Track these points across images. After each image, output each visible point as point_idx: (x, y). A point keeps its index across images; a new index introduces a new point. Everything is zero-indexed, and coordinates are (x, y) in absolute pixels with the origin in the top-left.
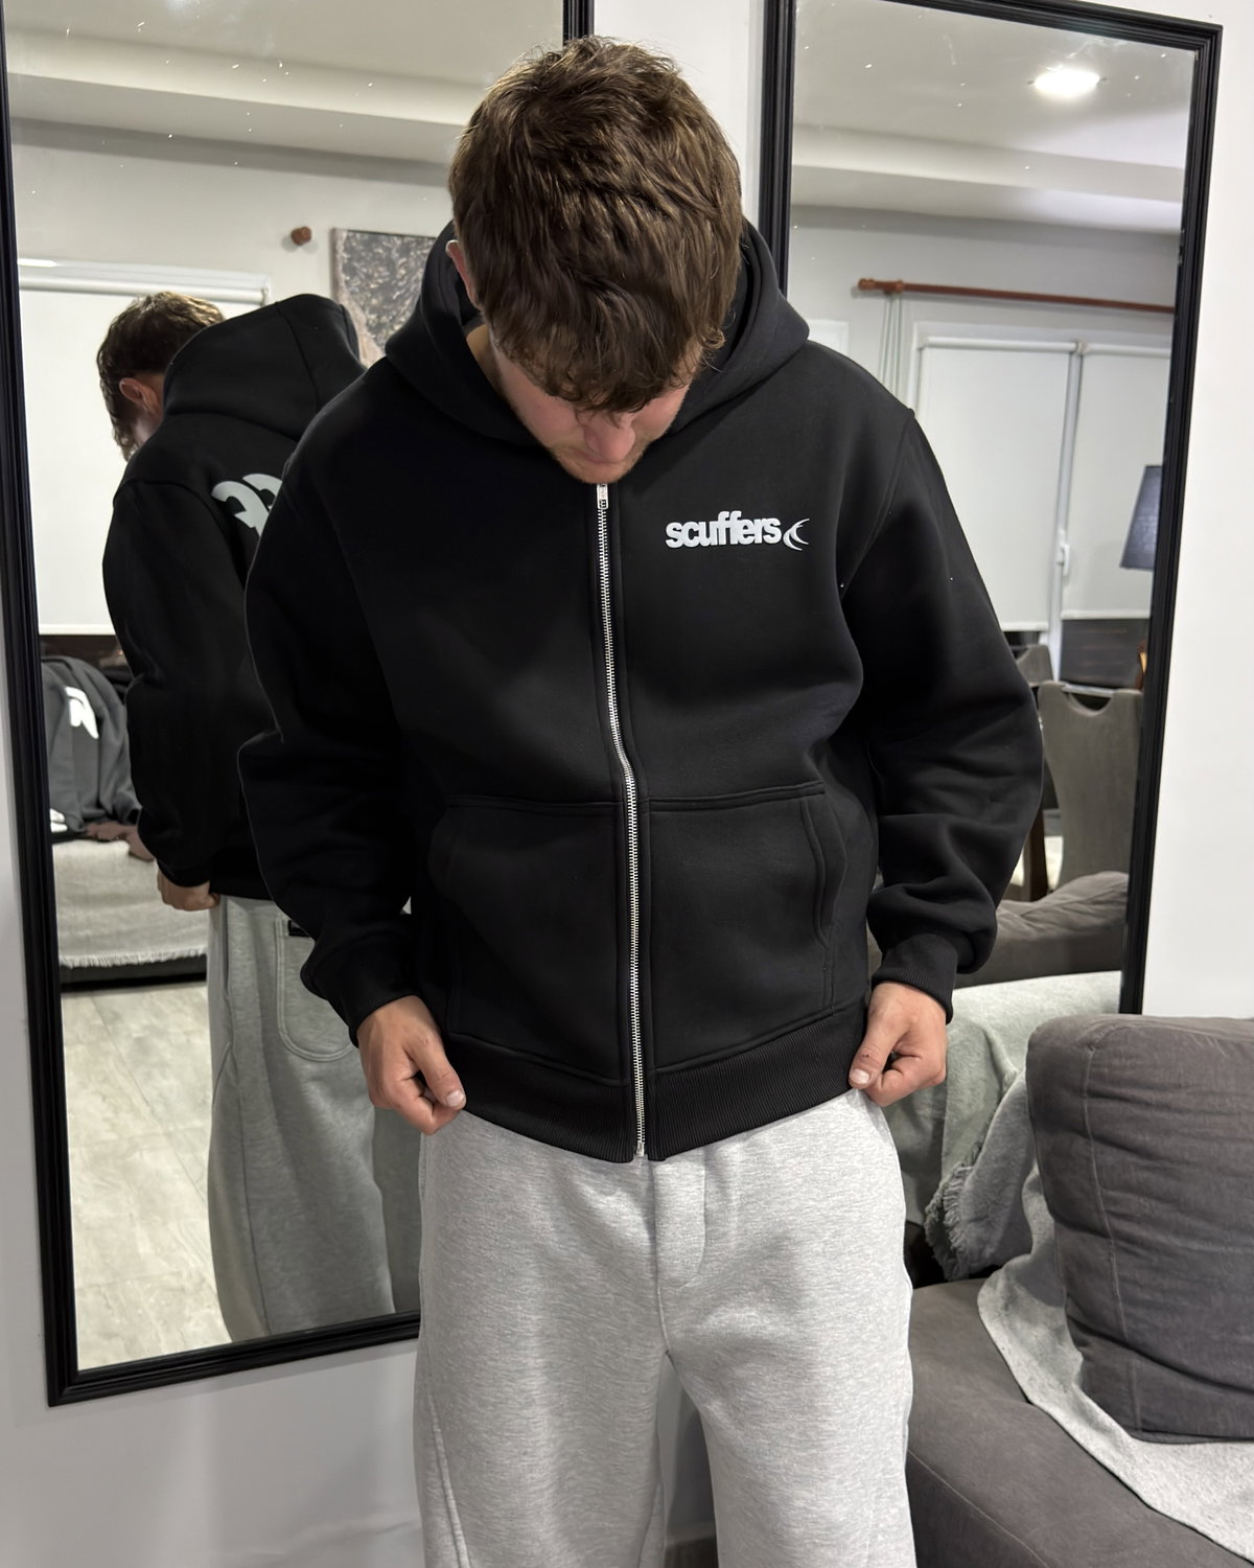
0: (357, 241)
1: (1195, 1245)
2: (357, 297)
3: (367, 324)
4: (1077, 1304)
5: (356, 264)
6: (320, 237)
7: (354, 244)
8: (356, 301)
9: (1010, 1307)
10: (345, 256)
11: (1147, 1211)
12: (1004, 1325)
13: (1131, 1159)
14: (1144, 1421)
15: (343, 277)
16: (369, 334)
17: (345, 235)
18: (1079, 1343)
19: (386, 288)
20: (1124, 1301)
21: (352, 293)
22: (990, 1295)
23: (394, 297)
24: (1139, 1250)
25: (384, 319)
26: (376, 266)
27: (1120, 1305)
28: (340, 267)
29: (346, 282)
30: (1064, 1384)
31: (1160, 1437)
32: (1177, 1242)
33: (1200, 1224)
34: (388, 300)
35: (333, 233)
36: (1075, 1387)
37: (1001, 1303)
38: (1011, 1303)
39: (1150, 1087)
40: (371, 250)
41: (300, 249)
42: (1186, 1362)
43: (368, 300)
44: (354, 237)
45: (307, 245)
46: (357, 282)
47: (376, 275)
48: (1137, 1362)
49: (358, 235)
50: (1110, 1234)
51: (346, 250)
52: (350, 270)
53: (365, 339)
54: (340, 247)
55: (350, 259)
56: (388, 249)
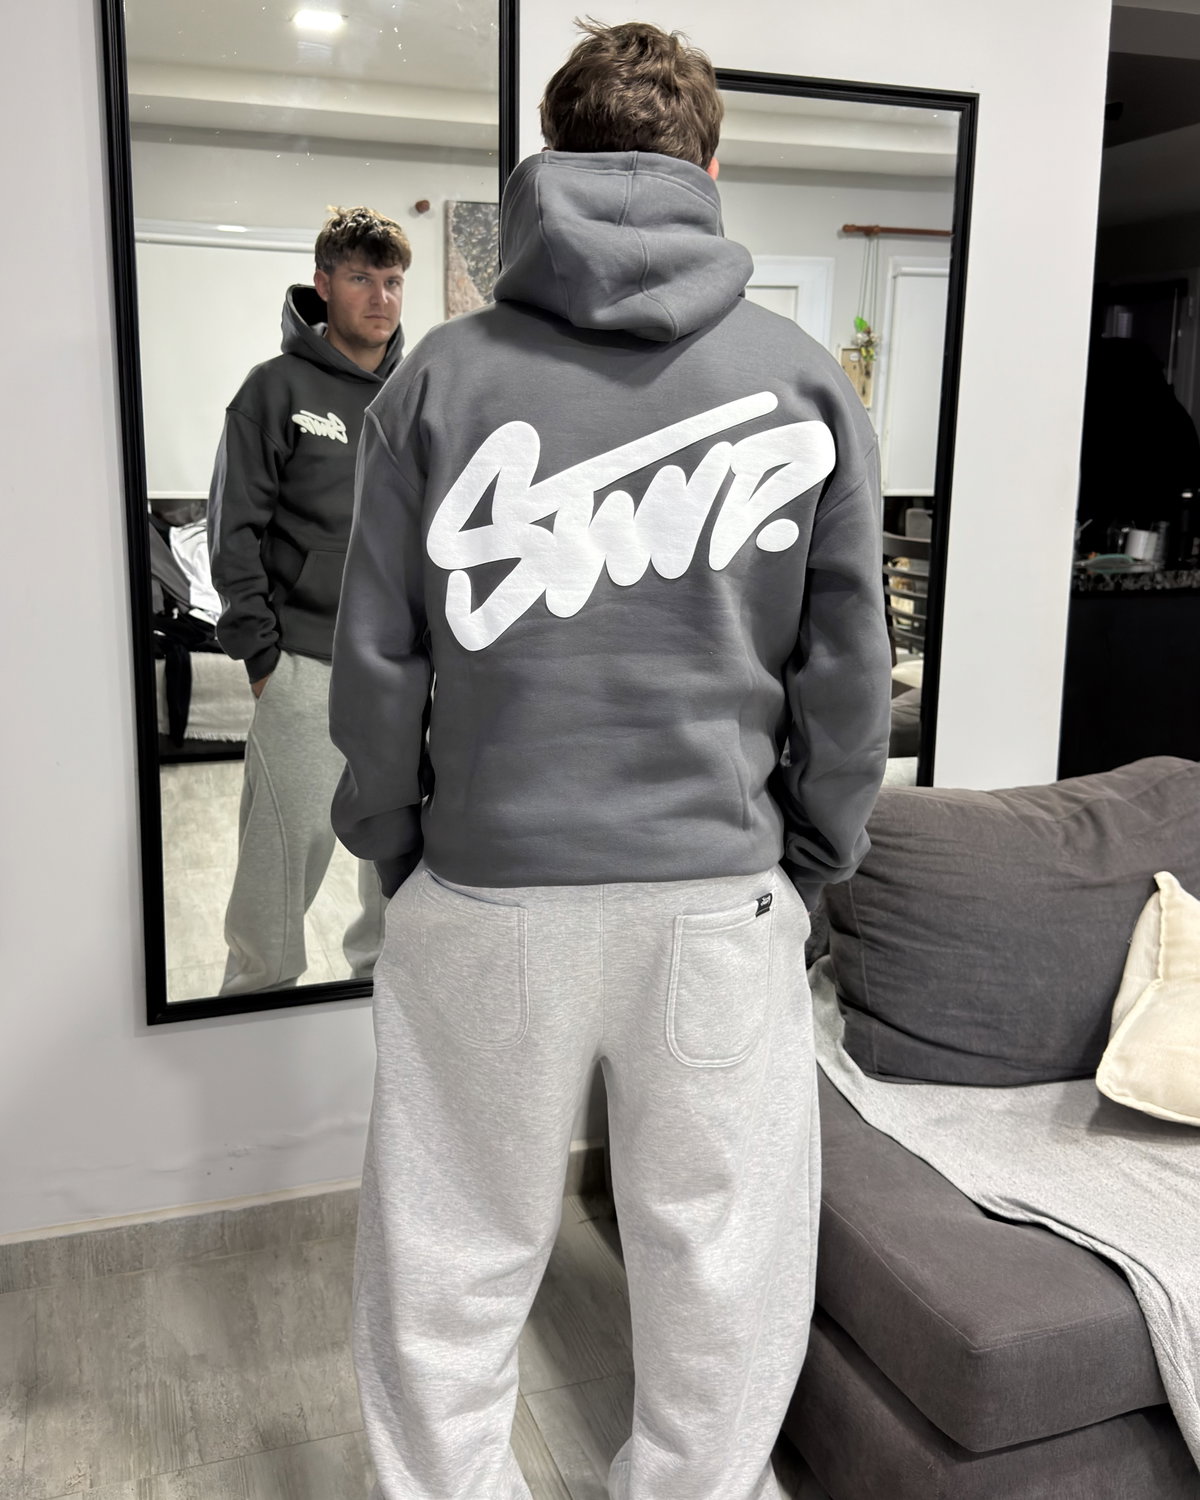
0: (463, 209)
1: (917, 945)
2: (462, 249)
3: (469, 269)
4: (842, 985)
5: (463, 226)
6: (436, 207)
7: (461, 211)
8: (461, 252)
10: (455, 220)
11: (885, 920)
14: (879, 1067)
15: (453, 235)
16: (469, 277)
17: (454, 205)
18: (843, 1012)
19: (483, 242)
20: (869, 983)
21: (459, 247)
23: (489, 248)
24: (880, 948)
25: (481, 265)
26: (476, 227)
27: (866, 985)
28: (451, 229)
29: (455, 239)
30: (833, 1041)
31: (889, 1078)
33: (920, 931)
34: (484, 251)
35: (446, 205)
36: (839, 1045)
39: (890, 834)
40: (474, 214)
41: (422, 216)
42: (909, 1027)
43: (470, 251)
44: (461, 206)
45: (426, 213)
46: (462, 238)
47: (476, 233)
48: (876, 1025)
49: (464, 205)
50: (861, 936)
51: (455, 216)
52: (458, 230)
53: (466, 281)
54: (451, 214)
55: (458, 222)
56: (486, 214)
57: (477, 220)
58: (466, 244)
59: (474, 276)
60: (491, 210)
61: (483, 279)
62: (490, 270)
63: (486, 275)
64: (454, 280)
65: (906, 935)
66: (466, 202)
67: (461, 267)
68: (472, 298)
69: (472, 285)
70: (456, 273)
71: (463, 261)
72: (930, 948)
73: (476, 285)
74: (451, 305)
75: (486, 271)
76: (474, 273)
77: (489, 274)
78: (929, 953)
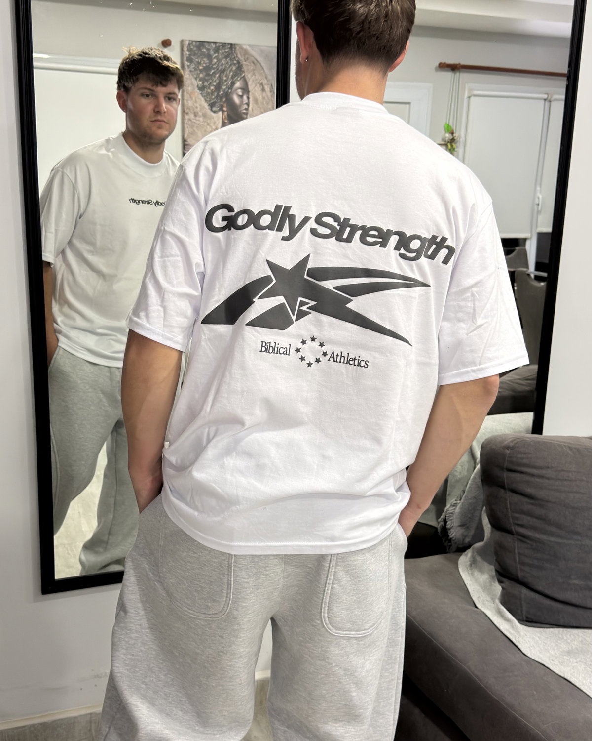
1: (552, 539)
4: (499, 564)
6: (175, 44)
9: (473, 565)
11: (531, 523)
12: (469, 573)
13: (525, 500)
14: (527, 617)
18: (500, 582)
20: (520, 563)
22: (464, 560)
24: (527, 541)
27: (518, 565)
30: (493, 600)
31: (534, 624)
32: (544, 537)
33: (554, 529)
35: (182, 41)
36: (497, 601)
37: (469, 563)
38: (473, 563)
39: (535, 467)
42: (547, 591)
45: (169, 48)
48: (525, 591)
50: (515, 533)
53: (196, 94)
54: (185, 49)
55: (190, 55)
56: (208, 50)
57: (203, 54)
58: (196, 69)
59: (202, 91)
60: (212, 47)
61: (208, 94)
62: (212, 88)
63: (209, 91)
64: (187, 93)
65: (545, 532)
66: (195, 41)
67: (192, 84)
68: (200, 105)
69: (200, 96)
70: (190, 88)
71: (193, 80)
72: (560, 541)
73: (203, 96)
74: (185, 109)
75: (209, 88)
76: (201, 89)
77: (212, 90)
78: (559, 544)
